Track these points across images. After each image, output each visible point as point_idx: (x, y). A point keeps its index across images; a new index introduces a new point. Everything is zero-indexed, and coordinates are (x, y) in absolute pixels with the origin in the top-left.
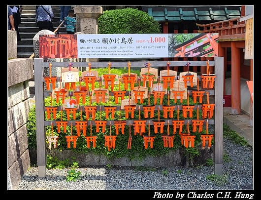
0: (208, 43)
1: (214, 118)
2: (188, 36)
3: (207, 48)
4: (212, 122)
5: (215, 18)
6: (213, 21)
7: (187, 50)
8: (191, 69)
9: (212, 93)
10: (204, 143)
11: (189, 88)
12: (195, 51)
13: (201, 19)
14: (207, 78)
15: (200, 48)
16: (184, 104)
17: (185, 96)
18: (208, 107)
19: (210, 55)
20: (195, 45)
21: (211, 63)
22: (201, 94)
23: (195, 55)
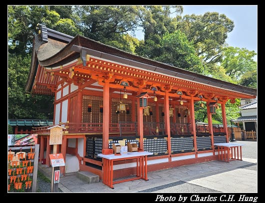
0: (32, 138)
1: (33, 173)
2: (22, 136)
3: (32, 141)
4: (32, 175)
5: (42, 125)
6: (41, 126)
7: (21, 142)
8: (23, 151)
9: (32, 161)
10: (27, 186)
11: (21, 160)
12: (25, 142)
13: (35, 125)
14: (31, 155)
15: (28, 141)
16: (18, 167)
17: (18, 164)
18: (30, 168)
19: (33, 144)
20: (26, 139)
21: (33, 147)
22: (27, 162)
23: (25, 144)
